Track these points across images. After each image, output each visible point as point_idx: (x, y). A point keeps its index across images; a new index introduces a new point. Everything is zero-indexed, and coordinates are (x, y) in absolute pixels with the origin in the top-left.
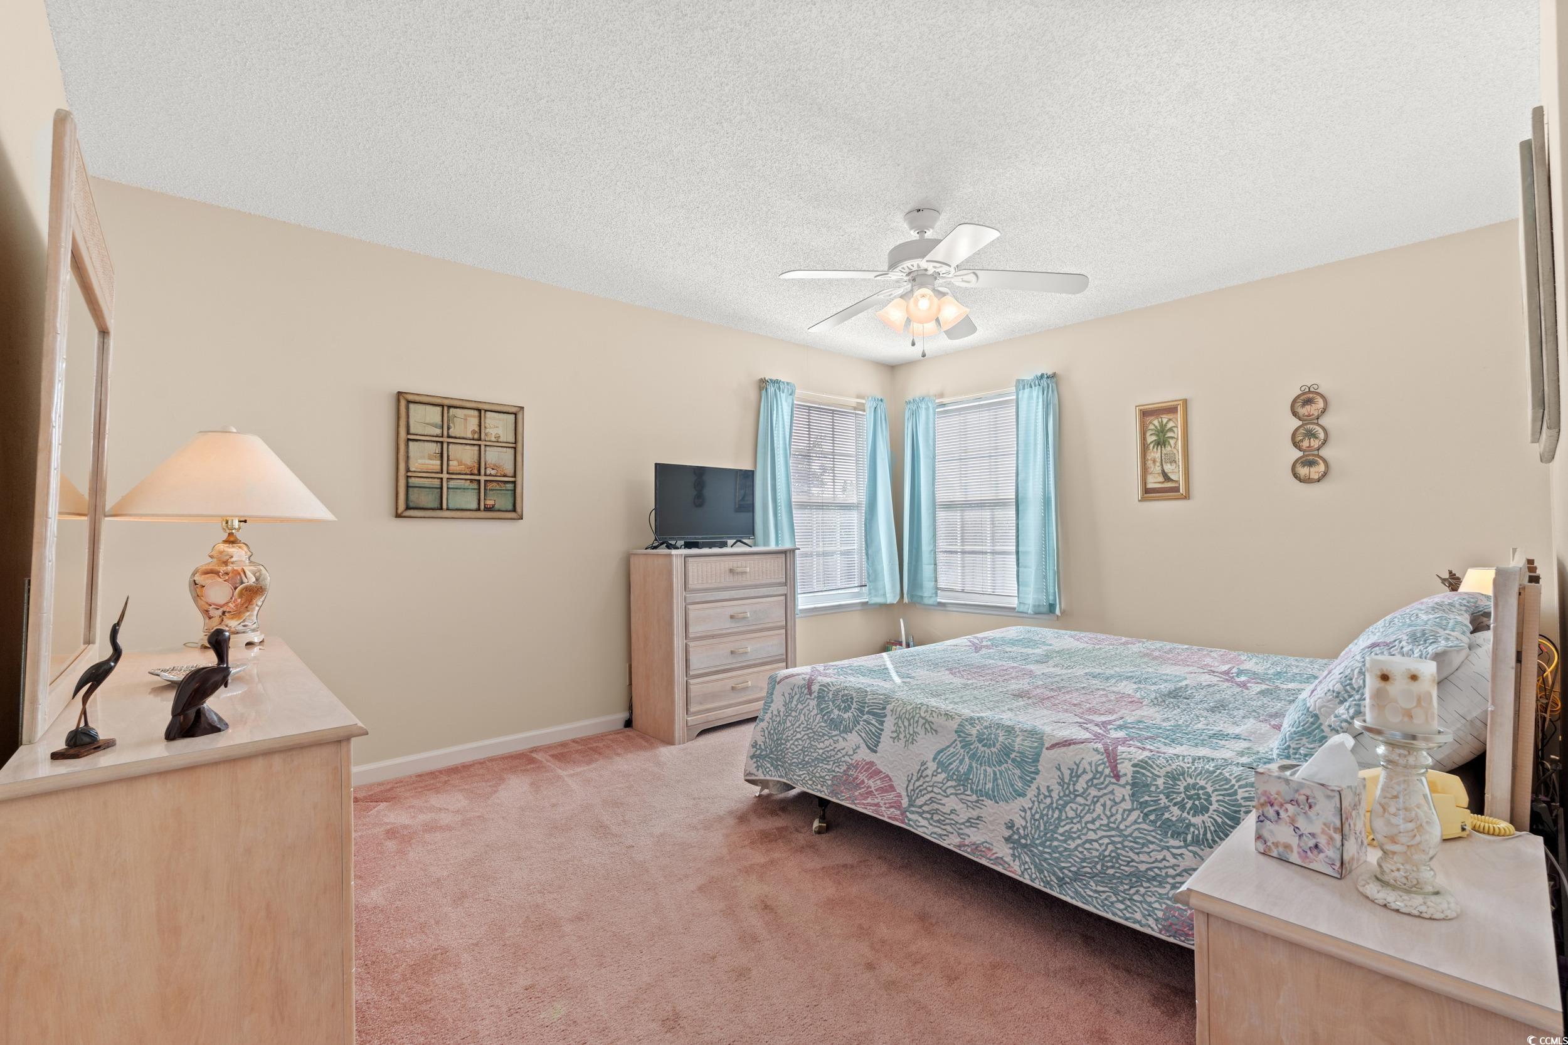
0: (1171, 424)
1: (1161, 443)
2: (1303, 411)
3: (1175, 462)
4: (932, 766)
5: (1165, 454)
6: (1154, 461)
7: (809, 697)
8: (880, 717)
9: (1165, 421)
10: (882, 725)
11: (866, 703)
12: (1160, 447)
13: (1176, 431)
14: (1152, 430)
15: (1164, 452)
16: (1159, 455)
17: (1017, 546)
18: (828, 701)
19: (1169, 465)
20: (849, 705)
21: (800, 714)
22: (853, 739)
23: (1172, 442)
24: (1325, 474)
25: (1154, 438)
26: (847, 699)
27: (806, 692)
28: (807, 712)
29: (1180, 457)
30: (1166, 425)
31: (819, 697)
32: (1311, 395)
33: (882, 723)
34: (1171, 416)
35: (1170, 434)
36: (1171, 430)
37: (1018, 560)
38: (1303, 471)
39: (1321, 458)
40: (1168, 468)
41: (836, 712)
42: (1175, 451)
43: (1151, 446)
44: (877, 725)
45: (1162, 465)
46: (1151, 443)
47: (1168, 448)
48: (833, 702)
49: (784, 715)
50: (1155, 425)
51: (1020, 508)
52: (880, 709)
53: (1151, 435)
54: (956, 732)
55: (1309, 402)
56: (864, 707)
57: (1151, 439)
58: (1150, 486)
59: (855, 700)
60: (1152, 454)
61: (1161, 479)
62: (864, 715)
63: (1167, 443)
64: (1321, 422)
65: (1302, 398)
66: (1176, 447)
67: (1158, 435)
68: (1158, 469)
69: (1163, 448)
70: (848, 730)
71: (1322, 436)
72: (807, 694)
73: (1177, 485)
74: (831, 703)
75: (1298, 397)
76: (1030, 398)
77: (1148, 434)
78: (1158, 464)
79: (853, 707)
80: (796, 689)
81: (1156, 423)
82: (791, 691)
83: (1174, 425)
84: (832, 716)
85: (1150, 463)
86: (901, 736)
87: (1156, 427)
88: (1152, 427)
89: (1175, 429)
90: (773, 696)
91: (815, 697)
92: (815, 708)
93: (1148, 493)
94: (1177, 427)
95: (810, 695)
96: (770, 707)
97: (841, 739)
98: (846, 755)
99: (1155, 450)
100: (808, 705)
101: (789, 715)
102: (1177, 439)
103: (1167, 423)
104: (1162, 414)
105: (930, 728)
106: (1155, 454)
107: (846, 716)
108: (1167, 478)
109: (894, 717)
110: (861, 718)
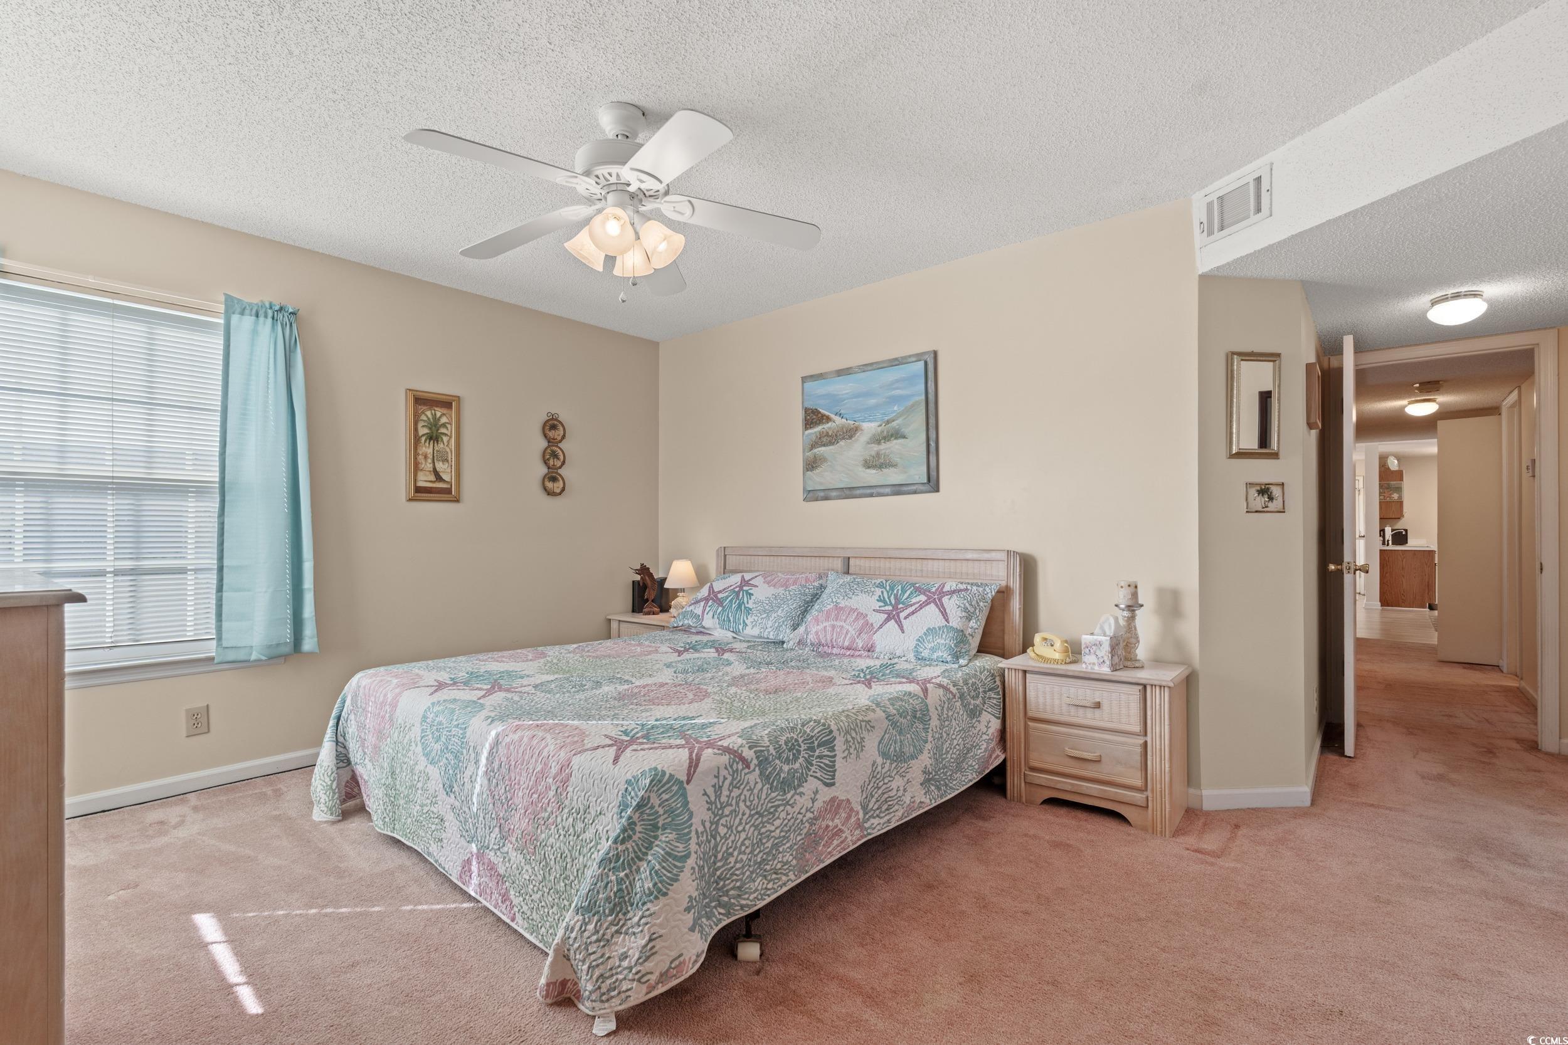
0: (444, 420)
1: (434, 438)
2: (551, 434)
3: (448, 461)
4: (880, 760)
5: (437, 451)
6: (426, 457)
7: (747, 771)
8: (829, 744)
9: (438, 414)
10: (834, 751)
11: (812, 737)
12: (432, 442)
13: (449, 429)
14: (424, 421)
15: (436, 448)
16: (430, 451)
17: (221, 558)
18: (773, 760)
19: (441, 463)
20: (797, 750)
21: (737, 804)
22: (812, 784)
23: (445, 439)
24: (563, 489)
25: (426, 431)
26: (793, 744)
27: (740, 766)
28: (748, 794)
29: (452, 457)
30: (439, 419)
31: (760, 764)
32: (556, 422)
33: (832, 749)
34: (445, 411)
35: (443, 430)
36: (444, 425)
37: (221, 580)
38: (549, 485)
39: (560, 475)
40: (440, 466)
41: (786, 768)
42: (448, 450)
43: (423, 439)
44: (829, 753)
45: (434, 462)
46: (423, 435)
47: (441, 445)
48: (779, 758)
49: (712, 823)
50: (427, 417)
51: (227, 498)
52: (828, 735)
53: (423, 426)
54: (887, 718)
55: (553, 427)
56: (813, 742)
57: (423, 431)
58: (420, 484)
59: (800, 740)
60: (424, 448)
61: (433, 478)
62: (815, 751)
63: (440, 440)
64: (559, 445)
65: (550, 422)
66: (447, 444)
67: (430, 429)
68: (430, 466)
69: (436, 444)
70: (802, 780)
71: (562, 457)
72: (743, 769)
73: (449, 486)
74: (777, 761)
75: (547, 421)
76: (255, 332)
77: (420, 424)
78: (430, 461)
79: (802, 749)
80: (724, 772)
81: (429, 413)
82: (716, 780)
83: (447, 421)
84: (782, 775)
85: (421, 458)
86: (852, 750)
87: (429, 419)
88: (424, 417)
89: (449, 426)
90: (690, 805)
91: (756, 766)
92: (759, 780)
93: (420, 493)
94: (451, 424)
95: (748, 767)
96: (691, 825)
97: (797, 797)
98: (807, 811)
99: (427, 444)
100: (748, 783)
101: (722, 816)
102: (451, 437)
103: (440, 417)
104: (437, 407)
105: (869, 726)
106: (427, 449)
107: (797, 765)
108: (439, 478)
109: (842, 734)
110: (813, 756)
